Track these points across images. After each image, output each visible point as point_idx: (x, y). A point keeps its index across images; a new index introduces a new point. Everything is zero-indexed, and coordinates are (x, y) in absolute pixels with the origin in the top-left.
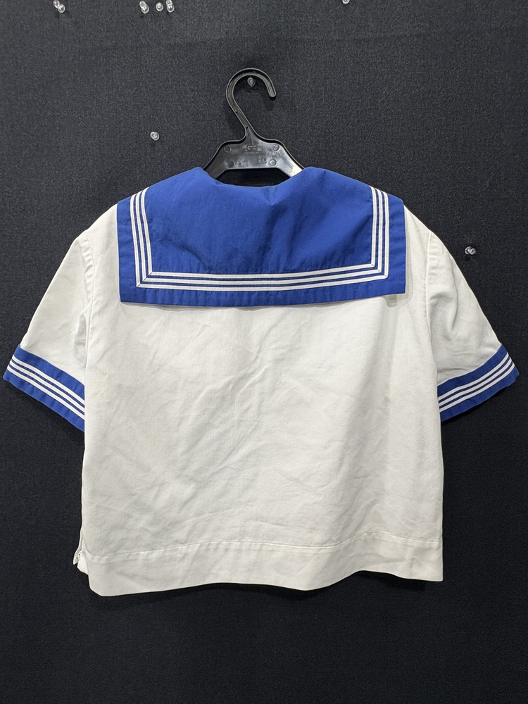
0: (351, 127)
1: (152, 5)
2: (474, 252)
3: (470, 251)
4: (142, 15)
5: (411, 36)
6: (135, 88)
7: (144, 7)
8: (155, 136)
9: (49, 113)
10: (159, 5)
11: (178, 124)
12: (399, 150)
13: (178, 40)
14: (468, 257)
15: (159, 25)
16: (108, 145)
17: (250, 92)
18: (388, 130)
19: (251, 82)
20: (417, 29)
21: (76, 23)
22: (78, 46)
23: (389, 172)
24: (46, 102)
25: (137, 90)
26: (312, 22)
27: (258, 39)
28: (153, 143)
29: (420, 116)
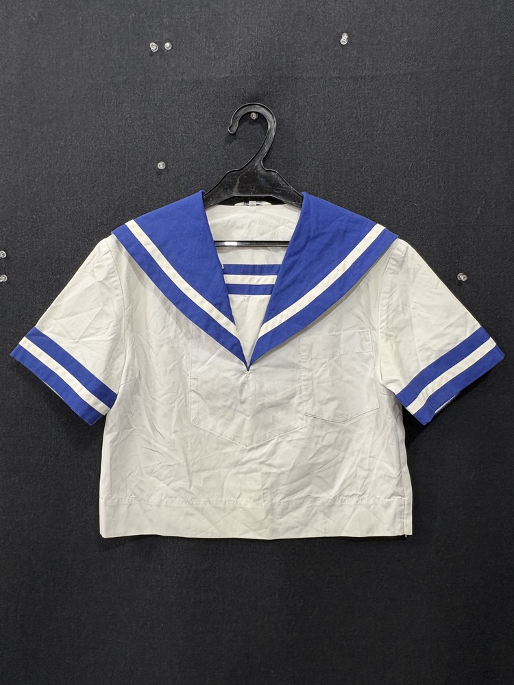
1: (161, 45)
2: (466, 279)
3: (462, 277)
7: (154, 47)
8: (161, 166)
10: (168, 45)
14: (460, 282)
15: (167, 63)
17: (253, 124)
19: (254, 116)
24: (60, 133)
28: (160, 172)
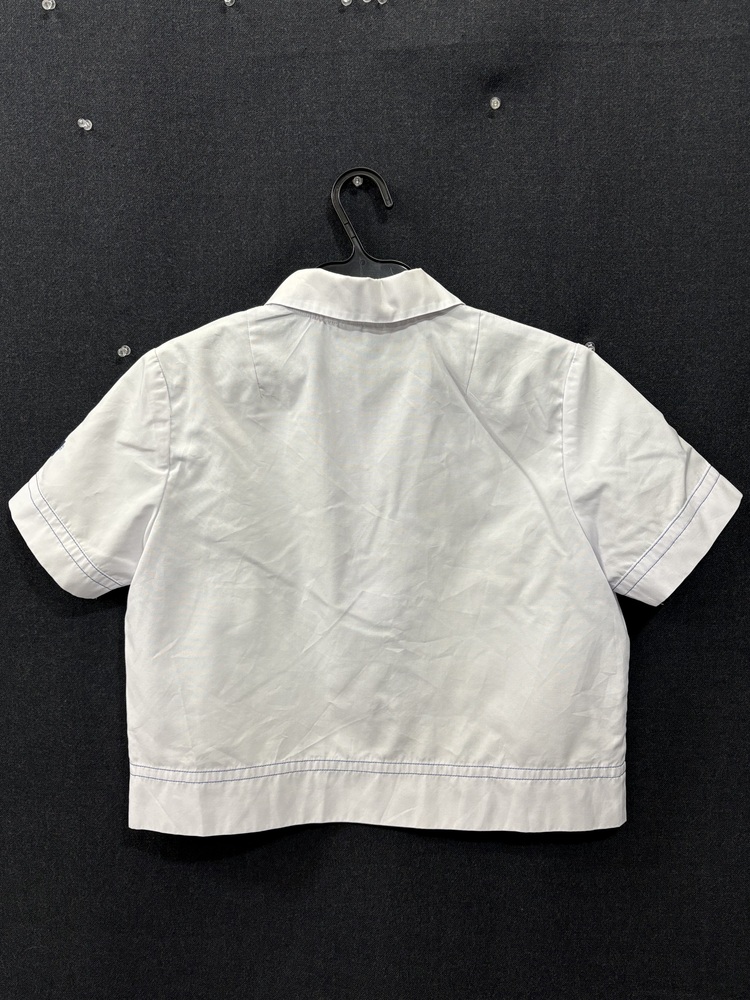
0: (635, 167)
4: (343, 9)
5: (722, 39)
6: (331, 113)
9: (210, 149)
11: (389, 165)
12: (704, 200)
13: (393, 44)
16: (291, 193)
18: (690, 172)
20: (731, 30)
21: (249, 20)
22: (252, 54)
23: (689, 231)
25: (332, 116)
26: (584, 19)
27: (507, 45)
29: (735, 152)
